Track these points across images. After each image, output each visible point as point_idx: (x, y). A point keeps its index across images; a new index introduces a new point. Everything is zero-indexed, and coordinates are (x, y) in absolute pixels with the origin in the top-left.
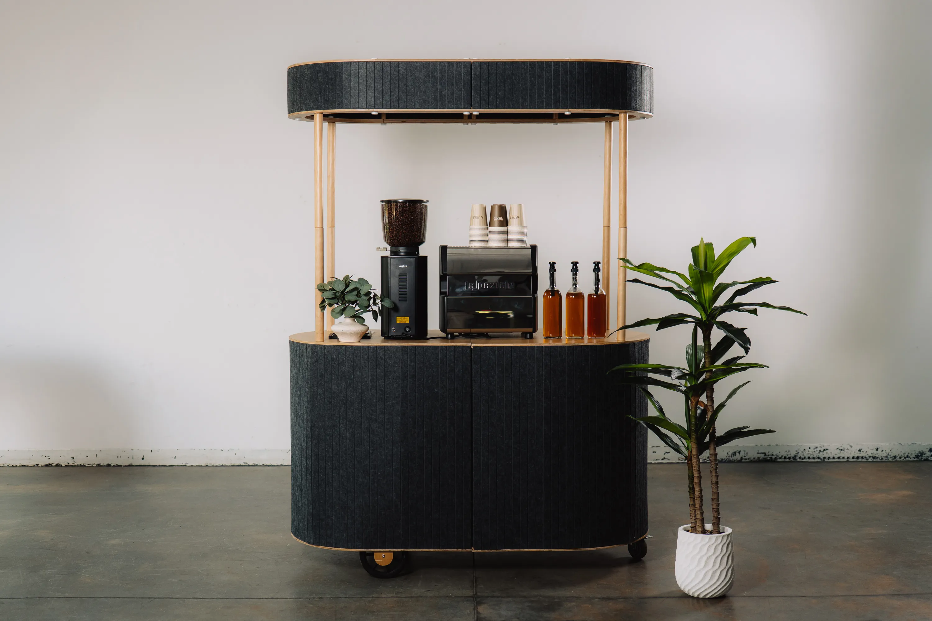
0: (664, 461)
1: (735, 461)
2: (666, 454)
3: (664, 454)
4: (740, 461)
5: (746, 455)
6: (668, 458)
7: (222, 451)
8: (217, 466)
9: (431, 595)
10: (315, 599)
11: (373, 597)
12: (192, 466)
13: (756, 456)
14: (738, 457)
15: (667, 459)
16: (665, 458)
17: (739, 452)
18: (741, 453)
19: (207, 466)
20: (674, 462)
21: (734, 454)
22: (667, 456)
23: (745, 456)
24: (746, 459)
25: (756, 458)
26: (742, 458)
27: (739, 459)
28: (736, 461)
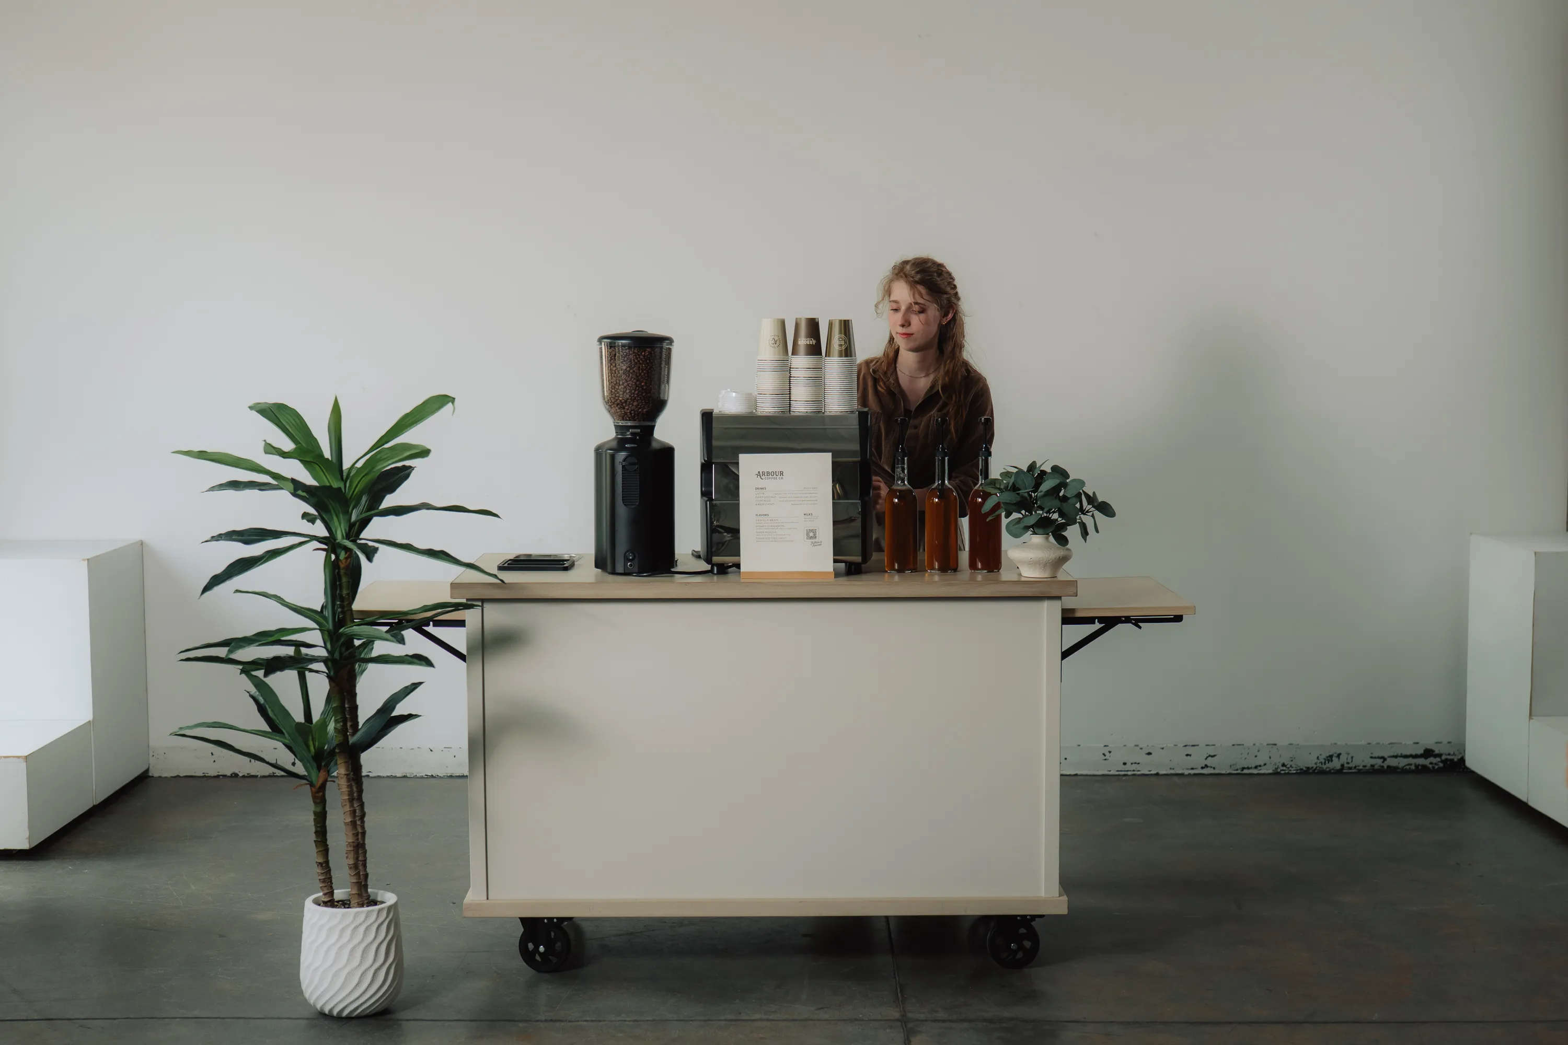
0: (1205, 771)
1: (1330, 770)
2: (1210, 758)
3: (1206, 759)
4: (1340, 771)
5: (1350, 761)
6: (1213, 766)
7: (431, 750)
8: (422, 777)
9: (827, 1016)
10: (627, 1023)
11: (725, 1020)
12: (379, 777)
13: (1369, 762)
14: (1336, 764)
15: (1211, 767)
16: (1206, 766)
17: (1339, 756)
18: (1341, 757)
19: (405, 777)
20: (1224, 772)
21: (1330, 758)
22: (1210, 762)
23: (1348, 763)
24: (1350, 768)
25: (1369, 765)
26: (1342, 765)
27: (1338, 767)
28: (1332, 771)
